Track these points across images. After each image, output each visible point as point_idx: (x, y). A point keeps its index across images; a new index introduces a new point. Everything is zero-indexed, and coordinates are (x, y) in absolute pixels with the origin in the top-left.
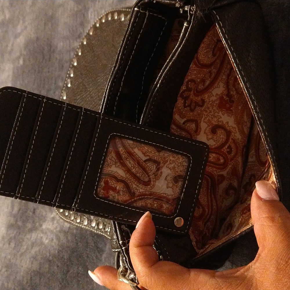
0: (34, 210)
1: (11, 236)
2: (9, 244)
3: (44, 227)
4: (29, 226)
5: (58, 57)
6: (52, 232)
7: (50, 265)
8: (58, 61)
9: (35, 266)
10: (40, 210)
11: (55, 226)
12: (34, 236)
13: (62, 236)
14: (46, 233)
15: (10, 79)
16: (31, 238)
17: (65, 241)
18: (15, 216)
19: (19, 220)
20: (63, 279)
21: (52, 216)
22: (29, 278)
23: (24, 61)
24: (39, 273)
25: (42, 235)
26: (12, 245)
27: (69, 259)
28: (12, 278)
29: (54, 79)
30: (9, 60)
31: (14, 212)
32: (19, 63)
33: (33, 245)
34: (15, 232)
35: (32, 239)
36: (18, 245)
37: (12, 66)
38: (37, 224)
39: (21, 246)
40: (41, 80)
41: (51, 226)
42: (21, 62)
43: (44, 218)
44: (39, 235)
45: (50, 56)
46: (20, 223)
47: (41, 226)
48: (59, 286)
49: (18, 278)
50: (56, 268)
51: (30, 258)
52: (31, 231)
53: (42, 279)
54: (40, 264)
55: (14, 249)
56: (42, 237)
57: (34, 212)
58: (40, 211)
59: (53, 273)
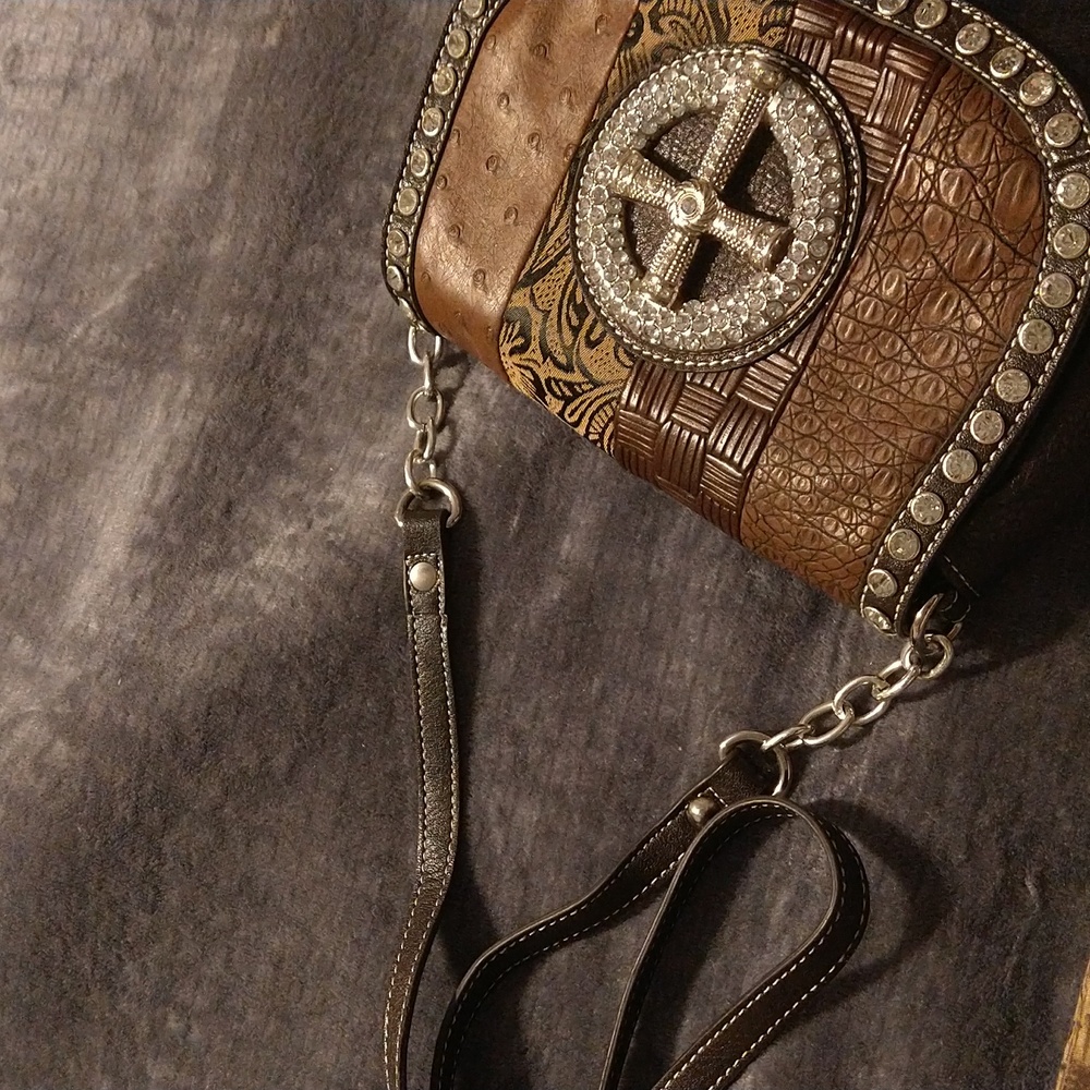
0: (230, 503)
1: (141, 571)
2: (134, 598)
3: (259, 561)
4: (208, 550)
5: (402, 45)
6: (290, 580)
7: (277, 680)
8: (399, 59)
9: (229, 676)
10: (250, 510)
11: (300, 562)
12: (222, 584)
13: (329, 598)
14: (268, 580)
15: (224, 86)
16: (212, 587)
17: (337, 614)
18: (158, 514)
19: (171, 525)
20: (309, 729)
21: (291, 531)
22: (203, 708)
23: (284, 36)
24: (238, 699)
25: (252, 585)
26: (145, 600)
27: (343, 671)
28: (142, 700)
29: (374, 112)
30: (228, 23)
31: (157, 501)
32: (263, 39)
33: (219, 609)
34: (154, 564)
35: (216, 591)
36: (165, 604)
37: (234, 44)
38: (236, 549)
39: (177, 606)
40: (330, 109)
41: (285, 560)
42: (272, 38)
43: (262, 534)
44: (242, 584)
45: (378, 38)
46: (174, 538)
47: (249, 556)
48: (292, 744)
49: (163, 702)
50: (294, 687)
51: (210, 649)
52: (212, 566)
53: (244, 717)
54: (246, 670)
55: (149, 613)
56: (251, 593)
57: (228, 511)
58: (249, 512)
59: (282, 704)
